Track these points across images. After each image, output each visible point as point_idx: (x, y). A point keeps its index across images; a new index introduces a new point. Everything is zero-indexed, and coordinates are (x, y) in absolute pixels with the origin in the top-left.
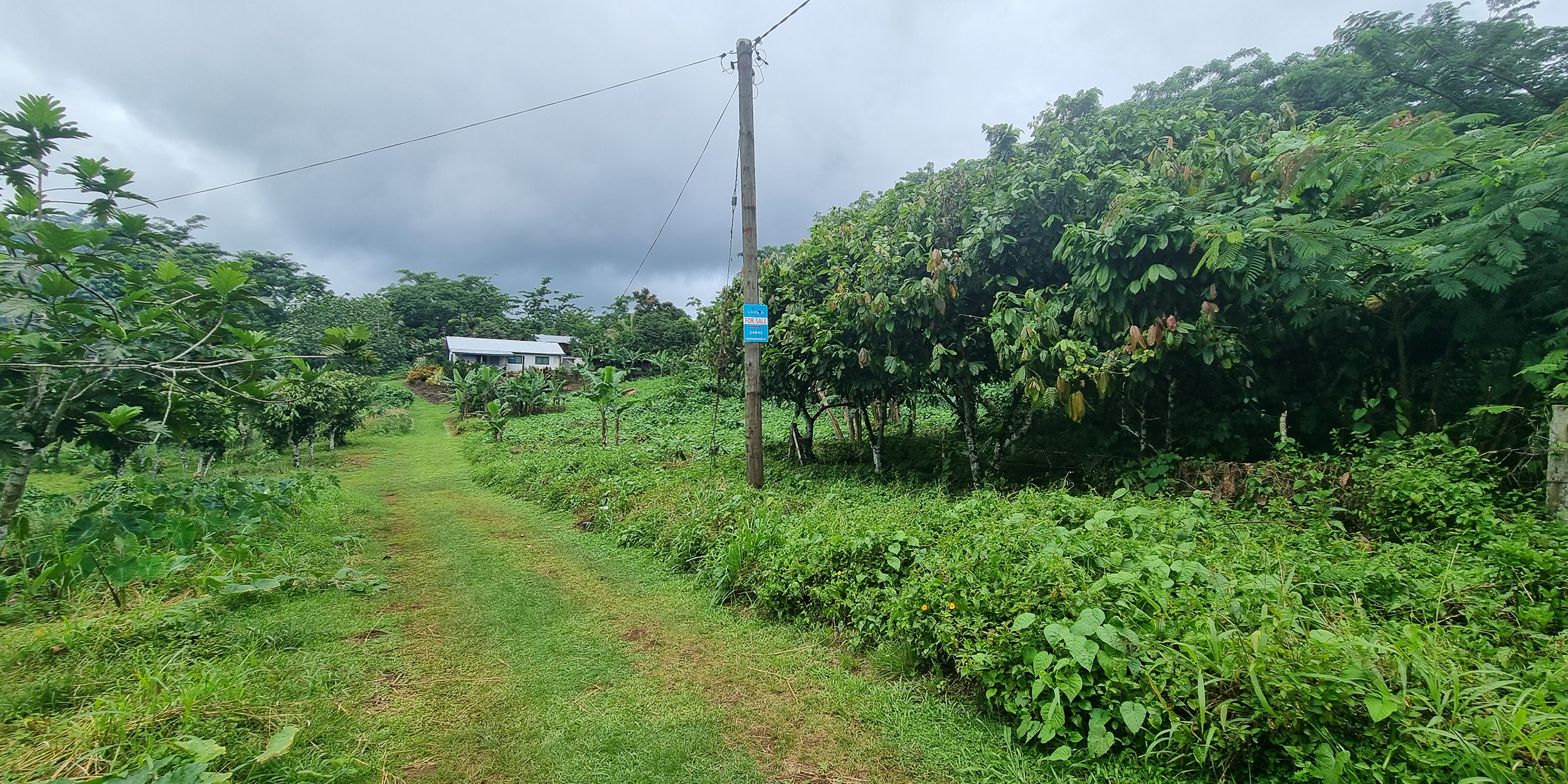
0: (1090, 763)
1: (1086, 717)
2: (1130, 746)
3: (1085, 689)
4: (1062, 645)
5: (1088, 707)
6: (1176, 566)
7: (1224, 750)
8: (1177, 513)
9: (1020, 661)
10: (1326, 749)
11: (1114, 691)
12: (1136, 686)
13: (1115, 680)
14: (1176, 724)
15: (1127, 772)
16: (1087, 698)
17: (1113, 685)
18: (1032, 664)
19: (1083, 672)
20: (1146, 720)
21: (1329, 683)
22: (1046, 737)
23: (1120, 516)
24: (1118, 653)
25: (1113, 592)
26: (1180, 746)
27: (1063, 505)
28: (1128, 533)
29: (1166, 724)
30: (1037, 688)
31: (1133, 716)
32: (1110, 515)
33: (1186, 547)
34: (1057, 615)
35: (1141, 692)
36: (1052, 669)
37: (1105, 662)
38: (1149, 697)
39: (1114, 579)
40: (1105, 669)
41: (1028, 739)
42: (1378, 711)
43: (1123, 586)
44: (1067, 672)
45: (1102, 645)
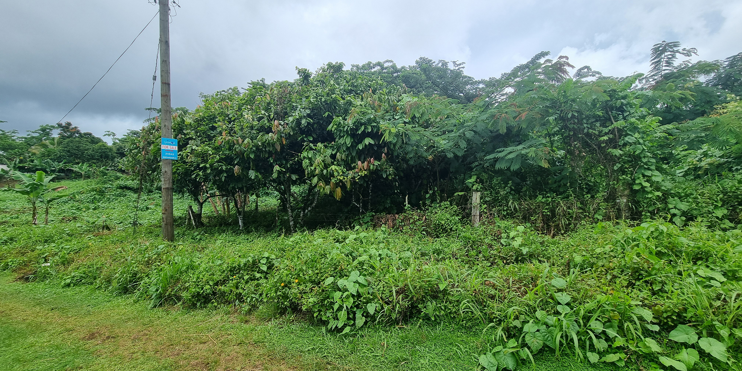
0: (357, 331)
1: (354, 313)
2: (370, 321)
3: (354, 302)
4: (345, 287)
5: (355, 309)
6: (380, 252)
7: (401, 312)
8: (377, 234)
9: (328, 298)
10: (429, 303)
11: (364, 300)
12: (371, 297)
13: (365, 296)
14: (386, 307)
15: (369, 330)
16: (355, 306)
17: (364, 298)
18: (333, 298)
19: (353, 296)
20: (376, 309)
21: (429, 281)
22: (340, 326)
23: (358, 236)
24: (365, 286)
25: (361, 264)
26: (387, 315)
27: (336, 234)
28: (362, 242)
29: (382, 308)
30: (336, 307)
31: (371, 309)
32: (355, 236)
33: (381, 245)
34: (341, 277)
35: (373, 299)
36: (341, 298)
37: (361, 290)
38: (376, 300)
39: (361, 259)
40: (361, 293)
41: (333, 329)
42: (442, 287)
43: (364, 261)
44: (347, 297)
45: (359, 283)
